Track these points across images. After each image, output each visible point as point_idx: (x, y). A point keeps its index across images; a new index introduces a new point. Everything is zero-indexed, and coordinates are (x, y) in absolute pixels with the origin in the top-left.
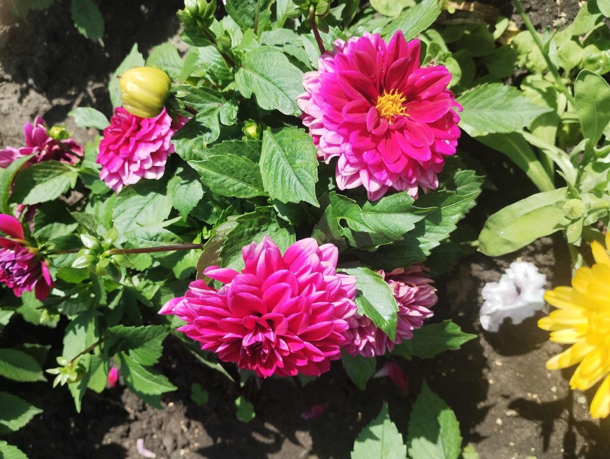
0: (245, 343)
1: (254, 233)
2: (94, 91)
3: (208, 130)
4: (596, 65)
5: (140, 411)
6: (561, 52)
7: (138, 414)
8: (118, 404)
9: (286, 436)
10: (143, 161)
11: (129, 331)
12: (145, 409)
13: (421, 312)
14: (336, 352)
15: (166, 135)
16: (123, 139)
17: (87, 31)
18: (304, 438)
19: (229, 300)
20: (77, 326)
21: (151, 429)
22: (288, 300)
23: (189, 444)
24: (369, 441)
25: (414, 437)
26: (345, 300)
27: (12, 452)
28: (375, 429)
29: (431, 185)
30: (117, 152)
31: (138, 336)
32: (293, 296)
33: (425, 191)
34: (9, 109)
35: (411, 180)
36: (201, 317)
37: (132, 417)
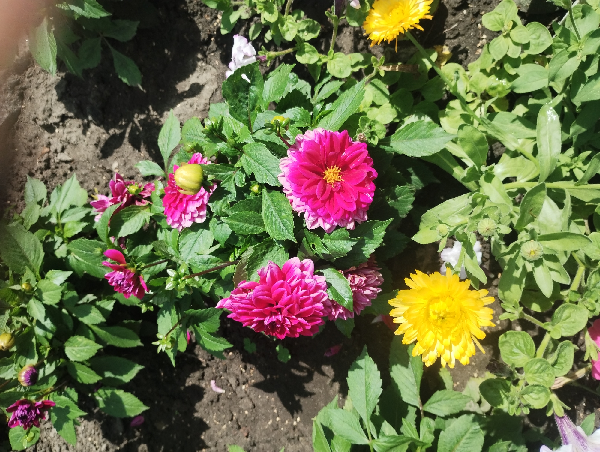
0: (266, 323)
1: (264, 254)
2: (139, 122)
3: (229, 193)
4: (496, 91)
5: (210, 360)
6: (472, 82)
7: (209, 362)
8: (193, 356)
9: (316, 370)
10: (193, 213)
11: (198, 312)
12: (213, 359)
13: (371, 291)
14: (320, 322)
15: (204, 194)
16: (178, 200)
17: (128, 80)
18: (328, 370)
19: (254, 301)
20: (164, 312)
21: (219, 373)
22: (286, 298)
23: (247, 381)
24: (357, 370)
25: (393, 365)
26: (321, 291)
27: (128, 397)
28: (360, 363)
29: (363, 219)
30: (176, 208)
31: (204, 315)
32: (288, 295)
33: (360, 223)
34: (77, 140)
35: (348, 219)
36: (240, 311)
37: (204, 365)
